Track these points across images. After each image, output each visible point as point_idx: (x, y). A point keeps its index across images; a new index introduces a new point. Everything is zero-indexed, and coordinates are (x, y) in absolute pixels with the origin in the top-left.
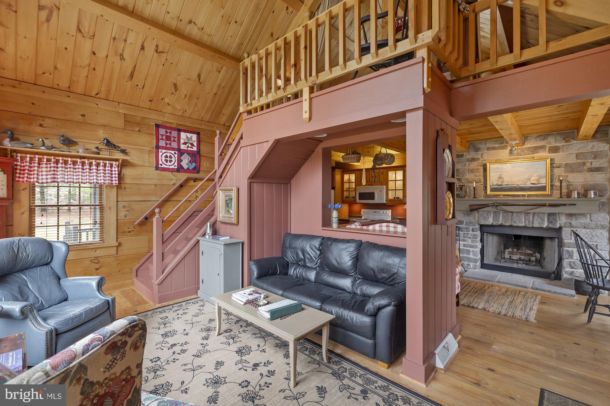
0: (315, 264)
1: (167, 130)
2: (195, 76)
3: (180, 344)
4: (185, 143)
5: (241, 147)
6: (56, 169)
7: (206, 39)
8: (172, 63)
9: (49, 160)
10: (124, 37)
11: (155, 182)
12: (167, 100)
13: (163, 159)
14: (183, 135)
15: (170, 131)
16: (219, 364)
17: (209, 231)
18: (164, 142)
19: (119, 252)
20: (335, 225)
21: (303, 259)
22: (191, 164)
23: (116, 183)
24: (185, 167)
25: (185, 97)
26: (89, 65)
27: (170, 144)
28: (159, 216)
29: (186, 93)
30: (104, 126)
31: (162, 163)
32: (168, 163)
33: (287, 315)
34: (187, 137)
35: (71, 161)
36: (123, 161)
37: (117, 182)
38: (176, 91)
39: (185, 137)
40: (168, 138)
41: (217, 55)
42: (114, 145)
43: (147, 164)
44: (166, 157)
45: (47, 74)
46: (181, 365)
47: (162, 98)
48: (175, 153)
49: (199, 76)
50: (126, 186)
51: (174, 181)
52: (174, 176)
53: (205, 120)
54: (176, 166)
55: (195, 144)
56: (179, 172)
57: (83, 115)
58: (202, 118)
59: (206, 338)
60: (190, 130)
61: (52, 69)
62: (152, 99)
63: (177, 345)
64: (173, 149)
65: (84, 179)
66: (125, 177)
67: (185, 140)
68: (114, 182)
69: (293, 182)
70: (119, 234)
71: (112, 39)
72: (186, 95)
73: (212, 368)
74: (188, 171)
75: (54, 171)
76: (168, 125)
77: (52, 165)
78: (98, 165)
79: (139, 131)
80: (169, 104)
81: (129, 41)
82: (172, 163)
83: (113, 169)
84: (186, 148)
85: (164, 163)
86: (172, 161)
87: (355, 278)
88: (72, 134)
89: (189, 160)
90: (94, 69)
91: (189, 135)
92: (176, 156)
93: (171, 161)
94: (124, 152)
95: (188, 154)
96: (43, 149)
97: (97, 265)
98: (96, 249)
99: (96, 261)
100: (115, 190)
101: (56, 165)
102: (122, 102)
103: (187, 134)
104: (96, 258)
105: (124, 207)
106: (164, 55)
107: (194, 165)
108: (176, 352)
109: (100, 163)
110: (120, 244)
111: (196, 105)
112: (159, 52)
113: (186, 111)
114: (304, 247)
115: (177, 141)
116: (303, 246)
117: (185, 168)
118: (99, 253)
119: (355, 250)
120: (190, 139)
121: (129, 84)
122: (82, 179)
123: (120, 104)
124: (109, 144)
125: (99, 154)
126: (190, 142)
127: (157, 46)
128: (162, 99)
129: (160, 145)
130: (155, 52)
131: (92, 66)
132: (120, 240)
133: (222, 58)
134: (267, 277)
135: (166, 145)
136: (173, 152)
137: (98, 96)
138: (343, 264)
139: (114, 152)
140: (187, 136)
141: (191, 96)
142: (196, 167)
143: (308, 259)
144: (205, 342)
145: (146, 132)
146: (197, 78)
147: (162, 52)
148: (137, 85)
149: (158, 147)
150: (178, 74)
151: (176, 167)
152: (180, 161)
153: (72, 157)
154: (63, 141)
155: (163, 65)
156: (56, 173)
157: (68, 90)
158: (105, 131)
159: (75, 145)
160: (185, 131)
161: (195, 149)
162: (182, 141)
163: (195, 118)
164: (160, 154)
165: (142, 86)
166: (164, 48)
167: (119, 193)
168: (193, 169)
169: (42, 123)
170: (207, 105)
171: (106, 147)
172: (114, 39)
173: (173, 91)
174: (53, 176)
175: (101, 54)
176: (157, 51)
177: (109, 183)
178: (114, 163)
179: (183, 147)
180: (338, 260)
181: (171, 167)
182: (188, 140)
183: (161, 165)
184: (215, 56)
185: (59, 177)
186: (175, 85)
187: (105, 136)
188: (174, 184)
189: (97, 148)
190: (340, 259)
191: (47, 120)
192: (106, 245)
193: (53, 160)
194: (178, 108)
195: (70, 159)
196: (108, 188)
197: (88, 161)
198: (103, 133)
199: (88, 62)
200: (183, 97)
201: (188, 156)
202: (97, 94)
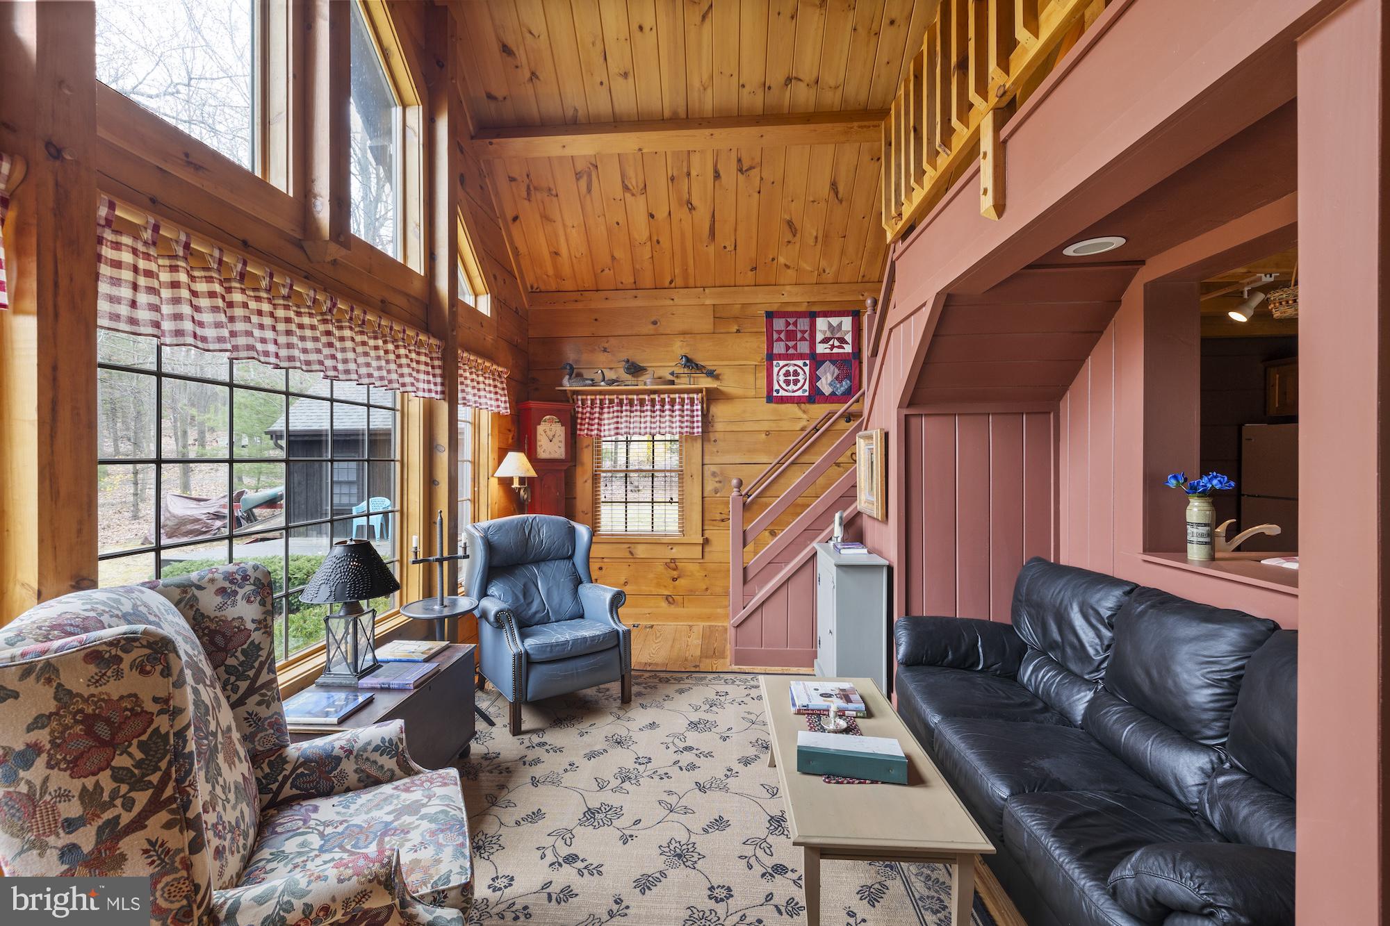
0: (1091, 669)
1: (788, 320)
2: (825, 190)
3: (698, 752)
4: (825, 341)
5: (891, 330)
6: (619, 414)
7: (832, 99)
8: (773, 183)
9: (611, 401)
10: (685, 170)
11: (766, 426)
12: (782, 260)
13: (782, 378)
14: (821, 323)
15: (794, 320)
16: (720, 823)
17: (838, 531)
18: (782, 344)
19: (706, 554)
20: (1196, 552)
21: (1061, 644)
22: (841, 382)
23: (698, 432)
24: (827, 390)
25: (816, 242)
26: (650, 238)
27: (795, 347)
28: (738, 494)
29: (815, 234)
30: (684, 333)
31: (779, 388)
32: (792, 387)
33: (851, 778)
34: (830, 325)
35: (637, 400)
36: (709, 391)
37: (700, 430)
38: (794, 236)
39: (825, 327)
40: (791, 336)
41: (856, 124)
42: (697, 365)
43: (752, 393)
44: (787, 374)
45: (607, 271)
46: (664, 790)
47: (771, 257)
48: (805, 364)
49: (834, 186)
50: (717, 436)
51: (804, 423)
52: (804, 412)
53: (872, 280)
54: (806, 391)
55: (849, 338)
56: (814, 402)
57: (655, 323)
58: (864, 276)
59: (746, 762)
60: (838, 309)
61: (609, 261)
62: (754, 266)
63: (694, 751)
64: (801, 356)
65: (663, 428)
66: (716, 420)
67: (824, 332)
68: (695, 430)
69: (1066, 405)
70: (706, 522)
71: (669, 180)
72: (816, 238)
73: (698, 823)
74: (833, 399)
75: (617, 417)
76: (791, 309)
77: (615, 408)
78: (672, 402)
79: (738, 331)
80: (787, 267)
81: (694, 173)
82: (799, 385)
83: (695, 408)
84: (828, 351)
85: (782, 388)
86: (799, 381)
87: (1222, 762)
88: (641, 358)
89: (835, 375)
90: (658, 242)
91: (834, 321)
92: (807, 369)
93: (795, 382)
94: (711, 374)
95: (833, 362)
96: (603, 386)
97: (675, 573)
98: (672, 545)
99: (672, 565)
100: (698, 445)
101: (619, 408)
102: (709, 285)
103: (831, 319)
104: (673, 560)
105: (714, 474)
106: (755, 173)
107: (846, 384)
108: (680, 764)
109: (675, 399)
110: (706, 542)
111: (843, 252)
112: (746, 171)
113: (824, 271)
114: (1063, 606)
115: (808, 339)
116: (1061, 603)
117: (827, 394)
118: (676, 553)
119: (1231, 654)
120: (836, 330)
121: (711, 249)
122: (651, 428)
123: (707, 290)
124: (688, 364)
125: (672, 383)
126: (837, 336)
127: (739, 160)
128: (773, 259)
129: (775, 351)
130: (739, 173)
131: (655, 239)
132: (707, 534)
133: (869, 127)
134: (931, 669)
135: (787, 350)
136: (800, 363)
137: (673, 285)
138: (1171, 692)
139: (698, 377)
140: (829, 323)
141: (826, 236)
142: (850, 388)
143: (1073, 647)
144: (737, 767)
145: (750, 330)
146: (832, 194)
147: (751, 168)
148: (725, 247)
149: (771, 357)
150: (790, 199)
151: (807, 394)
152: (814, 379)
153: (638, 392)
154: (628, 369)
155: (759, 192)
156: (619, 420)
157: (634, 287)
158: (685, 343)
159: (642, 375)
160: (826, 314)
161: (848, 349)
162: (819, 337)
163: (846, 280)
164: (776, 370)
165: (733, 247)
166: (753, 159)
167: (705, 449)
168: (844, 394)
169: (606, 345)
170: (869, 245)
171: (686, 370)
172: (673, 179)
173: (789, 236)
174: (616, 425)
175: (661, 214)
176: (741, 170)
177: (687, 432)
178: (695, 396)
179: (821, 349)
180: (1155, 673)
181: (796, 394)
182: (832, 332)
183: (778, 391)
184: (852, 128)
185: (623, 426)
186: (790, 224)
187: (683, 352)
188: (803, 429)
189: (672, 374)
190: (1159, 673)
191: (612, 340)
192: (685, 540)
193: (616, 401)
194: (809, 268)
195: (635, 397)
196: (689, 440)
197: (659, 396)
198: (681, 347)
199: (647, 234)
200: (812, 242)
201: (832, 367)
202: (671, 282)
